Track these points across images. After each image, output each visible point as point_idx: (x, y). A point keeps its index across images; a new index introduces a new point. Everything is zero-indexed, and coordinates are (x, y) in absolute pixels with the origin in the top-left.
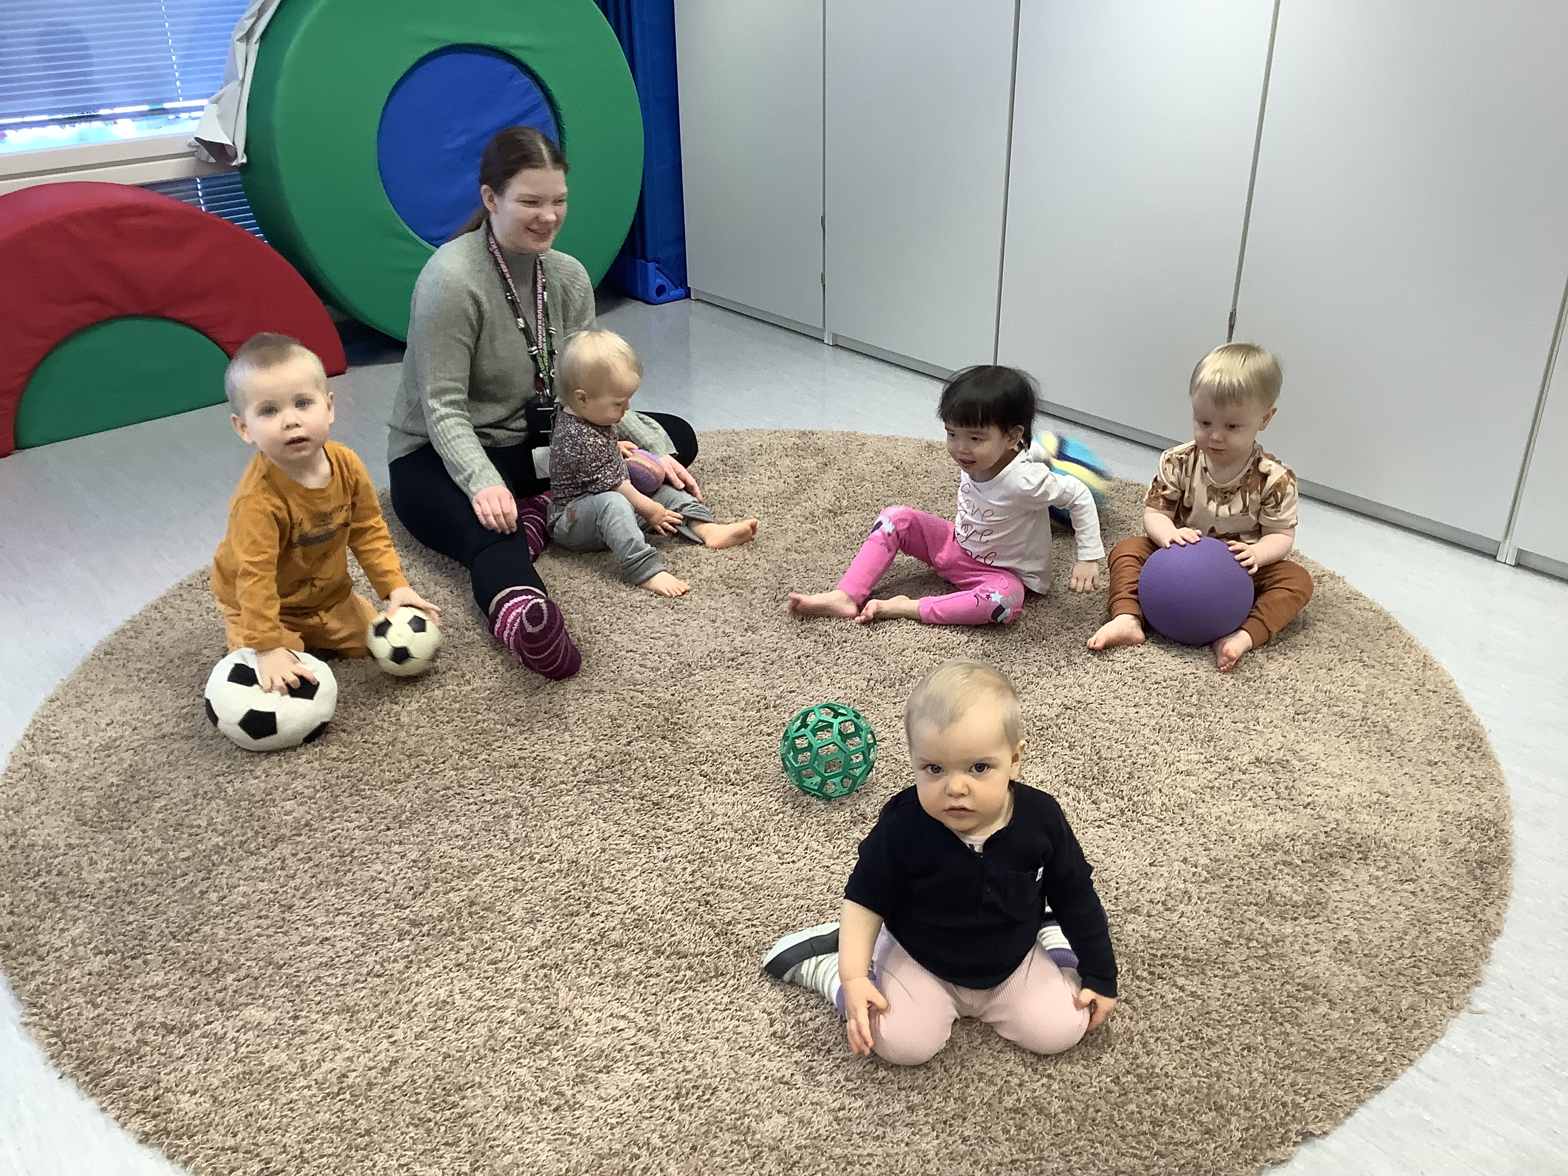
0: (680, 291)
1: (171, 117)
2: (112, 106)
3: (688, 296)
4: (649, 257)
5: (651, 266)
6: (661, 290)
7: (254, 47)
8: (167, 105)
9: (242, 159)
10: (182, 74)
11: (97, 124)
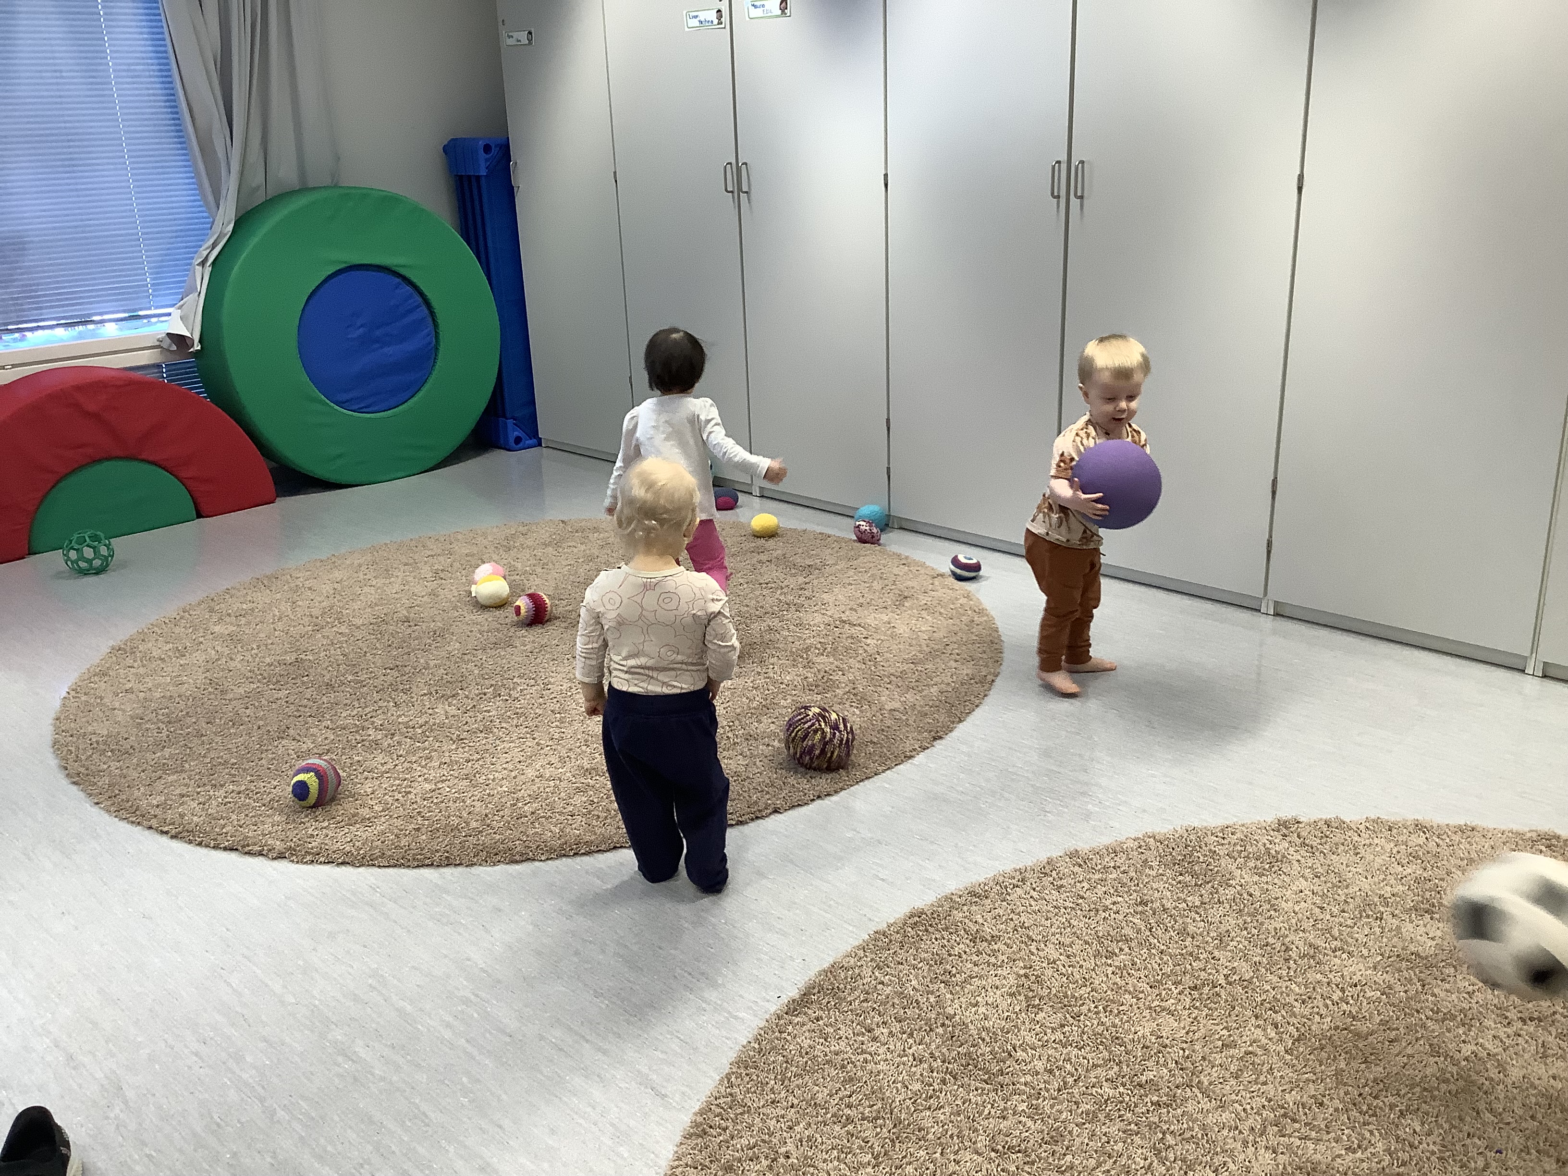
0: (534, 441)
1: (145, 321)
2: (101, 314)
3: (540, 445)
4: (508, 415)
5: (510, 422)
6: (518, 440)
7: (208, 270)
8: (141, 313)
9: (197, 347)
10: (154, 291)
11: (91, 327)
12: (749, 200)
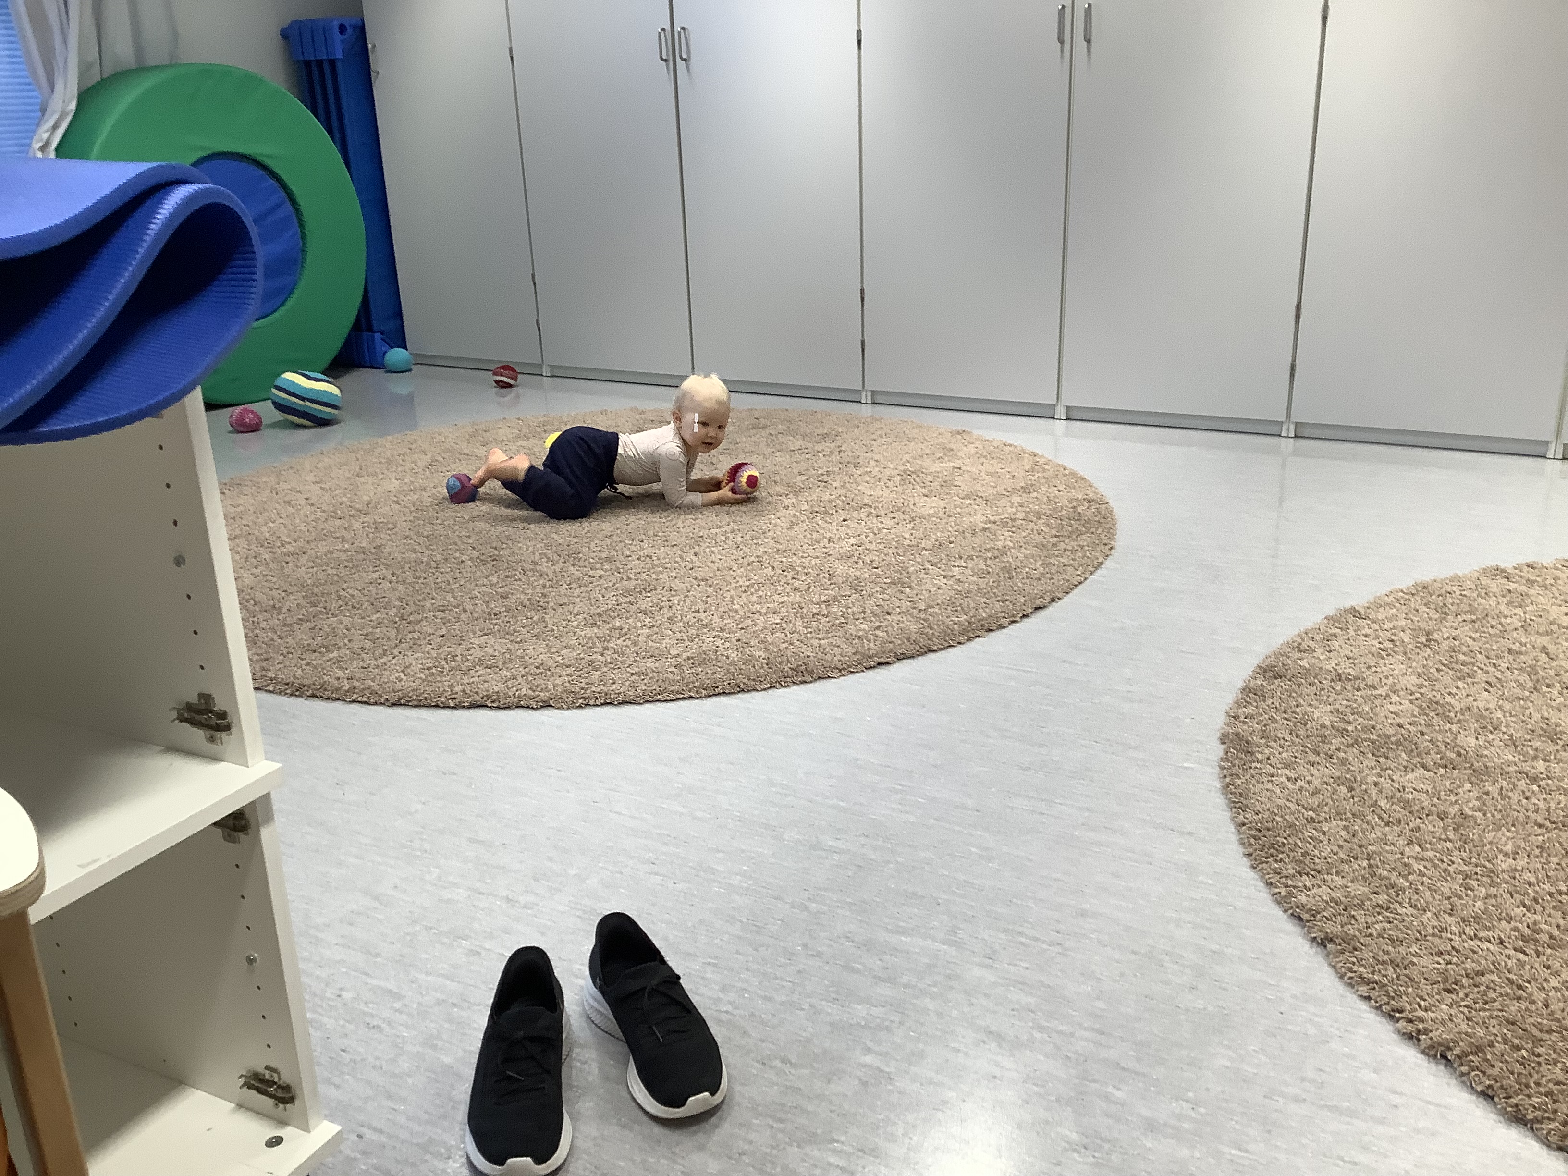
4: (375, 328)
5: (378, 336)
12: (688, 67)
